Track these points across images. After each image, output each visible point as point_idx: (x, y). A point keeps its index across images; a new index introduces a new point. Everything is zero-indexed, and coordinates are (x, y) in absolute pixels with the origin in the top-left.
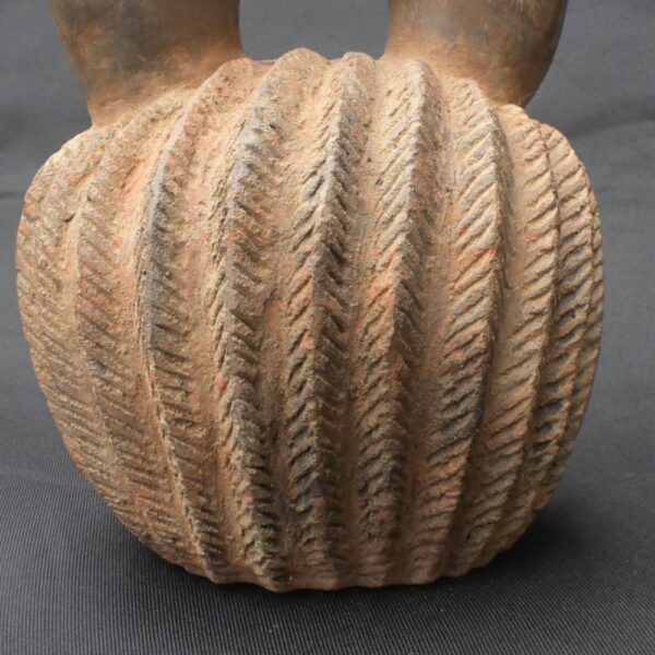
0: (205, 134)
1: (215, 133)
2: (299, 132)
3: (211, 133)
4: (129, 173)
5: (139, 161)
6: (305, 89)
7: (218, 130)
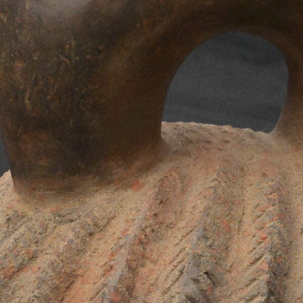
0: (143, 266)
1: (152, 266)
2: (227, 277)
3: (149, 265)
4: (68, 288)
5: (76, 276)
6: (232, 225)
7: (154, 262)
